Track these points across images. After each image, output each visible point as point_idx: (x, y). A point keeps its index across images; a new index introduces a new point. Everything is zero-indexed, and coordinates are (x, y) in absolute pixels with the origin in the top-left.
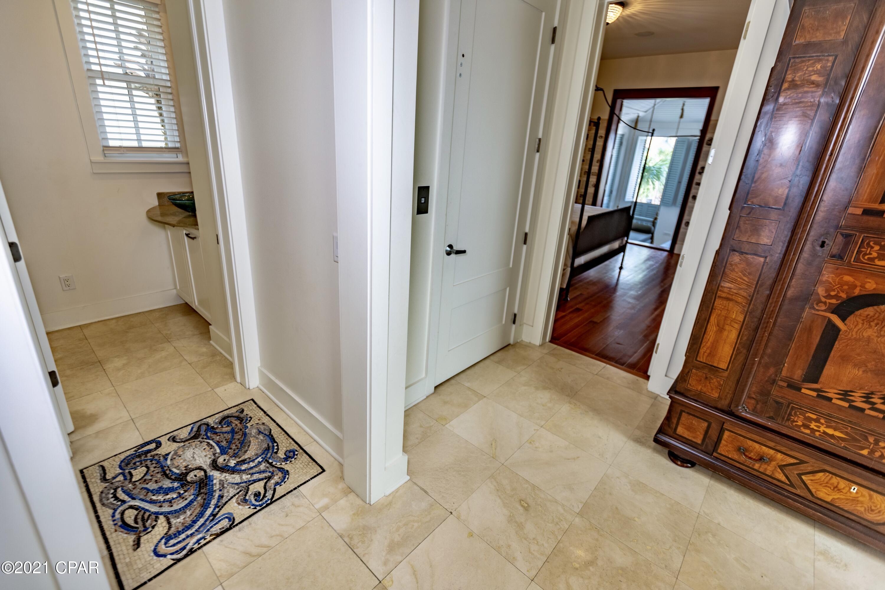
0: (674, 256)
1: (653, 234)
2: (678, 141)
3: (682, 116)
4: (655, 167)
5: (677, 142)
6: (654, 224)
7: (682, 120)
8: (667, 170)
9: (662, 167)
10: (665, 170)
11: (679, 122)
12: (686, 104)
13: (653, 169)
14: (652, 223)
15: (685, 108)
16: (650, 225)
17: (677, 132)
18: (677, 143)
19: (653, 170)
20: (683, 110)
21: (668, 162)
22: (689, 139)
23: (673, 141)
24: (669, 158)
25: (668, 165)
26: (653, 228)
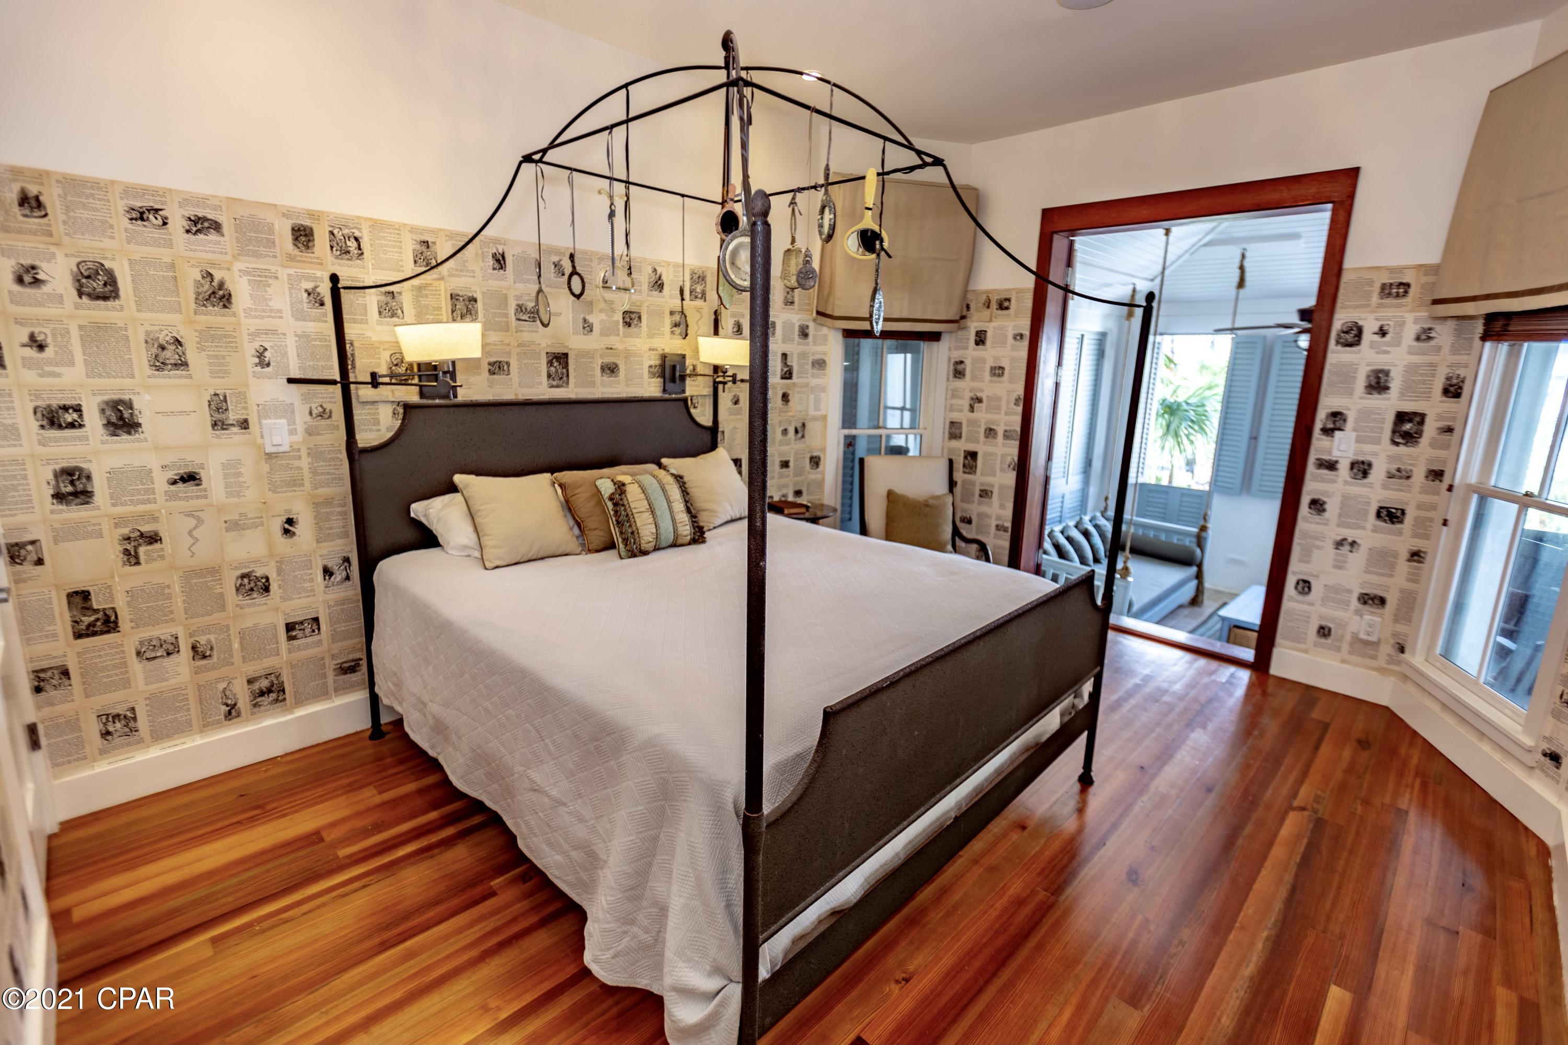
0: (1271, 681)
1: (1200, 566)
2: (1238, 343)
3: (1241, 284)
4: (1189, 401)
5: (1237, 346)
6: (1200, 541)
7: (1242, 292)
8: (1219, 407)
9: (1206, 403)
10: (1214, 409)
11: (1237, 299)
12: (1247, 254)
13: (1185, 407)
14: (1195, 540)
15: (1246, 264)
16: (1189, 542)
17: (1234, 321)
18: (1237, 348)
19: (1186, 411)
20: (1242, 268)
21: (1220, 390)
22: (1265, 337)
23: (1225, 342)
24: (1221, 380)
25: (1220, 398)
26: (1198, 551)
